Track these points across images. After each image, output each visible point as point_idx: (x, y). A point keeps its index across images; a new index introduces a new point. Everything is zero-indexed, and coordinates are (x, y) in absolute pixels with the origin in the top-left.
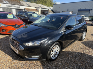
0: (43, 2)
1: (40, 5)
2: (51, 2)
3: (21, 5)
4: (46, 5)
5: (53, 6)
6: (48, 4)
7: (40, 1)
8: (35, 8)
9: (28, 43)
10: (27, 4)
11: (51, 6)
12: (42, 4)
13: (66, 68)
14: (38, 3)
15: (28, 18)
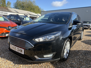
0: (31, 9)
1: (29, 12)
2: (39, 9)
3: (9, 12)
4: (34, 12)
5: (41, 13)
6: (36, 11)
7: (28, 9)
8: (24, 15)
9: (39, 38)
10: (15, 11)
11: (40, 13)
12: (31, 11)
13: (84, 66)
14: (26, 10)
15: (21, 21)
